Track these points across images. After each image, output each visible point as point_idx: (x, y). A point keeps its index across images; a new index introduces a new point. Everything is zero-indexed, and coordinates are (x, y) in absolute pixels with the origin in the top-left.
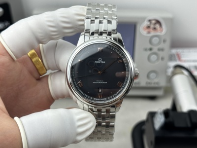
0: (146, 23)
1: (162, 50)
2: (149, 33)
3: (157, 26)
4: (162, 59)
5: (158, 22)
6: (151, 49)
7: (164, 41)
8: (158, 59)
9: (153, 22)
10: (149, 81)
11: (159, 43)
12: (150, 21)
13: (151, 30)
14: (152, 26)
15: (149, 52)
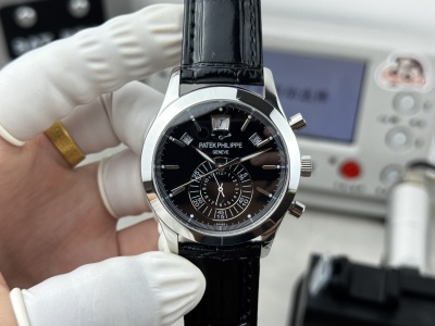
0: (390, 64)
1: (419, 124)
2: (394, 84)
3: (415, 72)
4: (418, 143)
5: (416, 64)
6: (394, 120)
7: (426, 106)
8: (407, 143)
9: (406, 63)
10: (383, 186)
11: (415, 108)
12: (399, 60)
13: (399, 79)
14: (402, 71)
15: (390, 126)
